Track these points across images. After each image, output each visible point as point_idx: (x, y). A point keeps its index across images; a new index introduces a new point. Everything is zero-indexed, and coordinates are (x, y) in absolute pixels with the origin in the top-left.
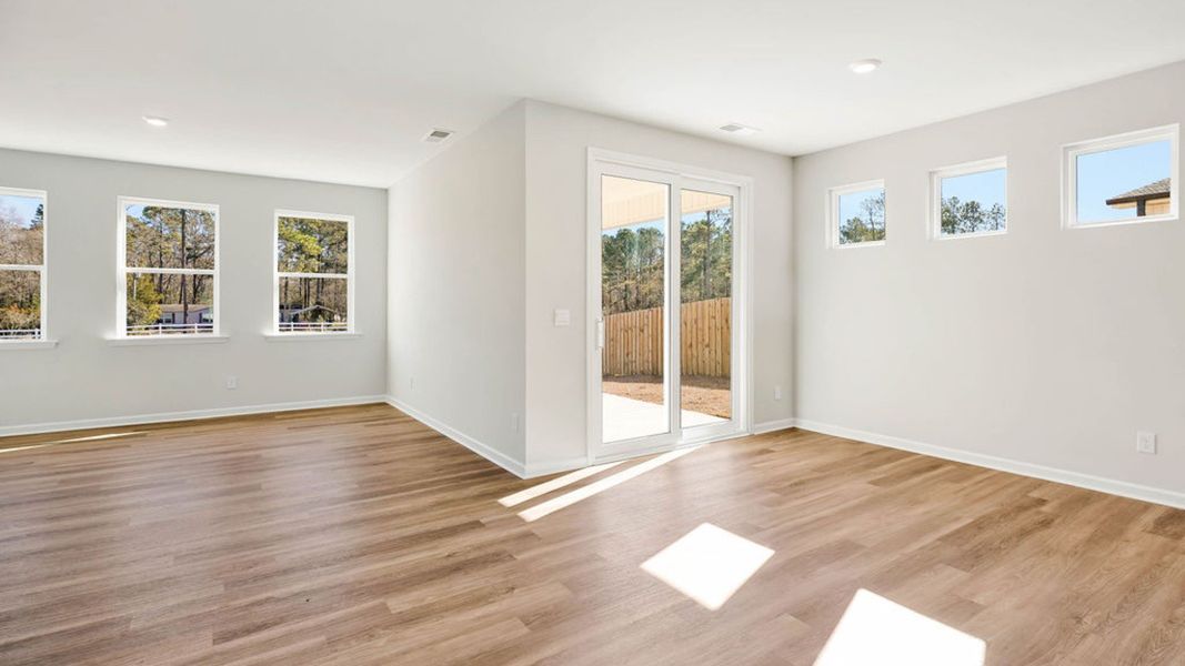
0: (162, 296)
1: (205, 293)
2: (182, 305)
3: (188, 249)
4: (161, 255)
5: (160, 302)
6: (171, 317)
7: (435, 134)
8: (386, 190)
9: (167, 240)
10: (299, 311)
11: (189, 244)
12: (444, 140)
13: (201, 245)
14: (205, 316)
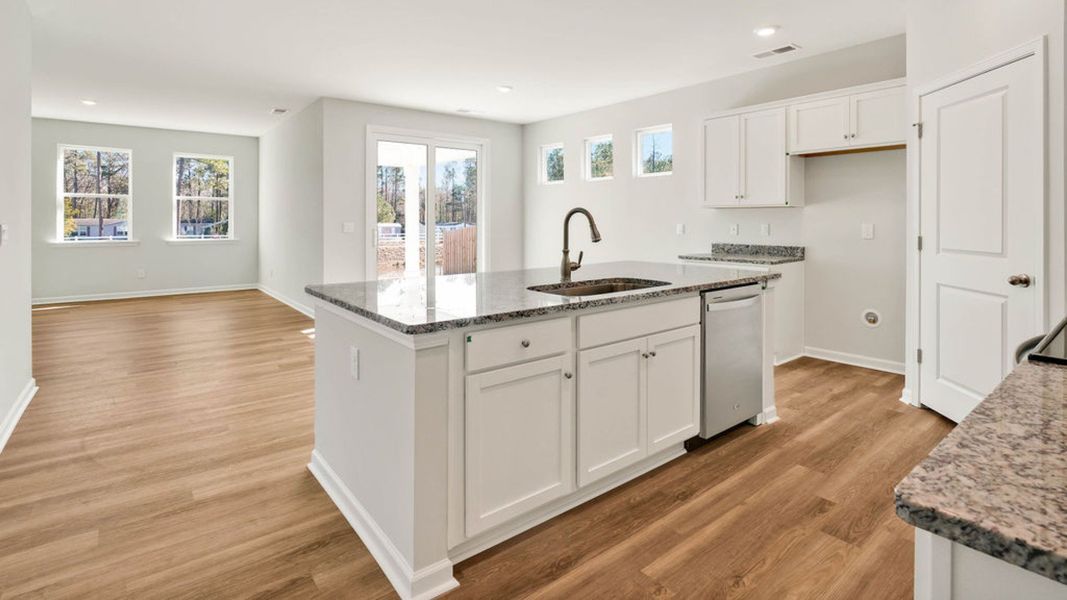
0: (77, 211)
1: (119, 208)
2: (97, 220)
3: (102, 167)
4: (76, 173)
5: (75, 217)
6: (86, 231)
7: (276, 111)
8: (257, 139)
9: (81, 158)
10: (210, 225)
11: (103, 163)
12: (284, 114)
13: (116, 164)
14: (119, 229)
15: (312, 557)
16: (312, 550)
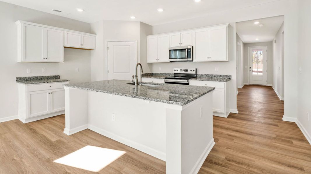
15: (220, 162)
16: (219, 164)
